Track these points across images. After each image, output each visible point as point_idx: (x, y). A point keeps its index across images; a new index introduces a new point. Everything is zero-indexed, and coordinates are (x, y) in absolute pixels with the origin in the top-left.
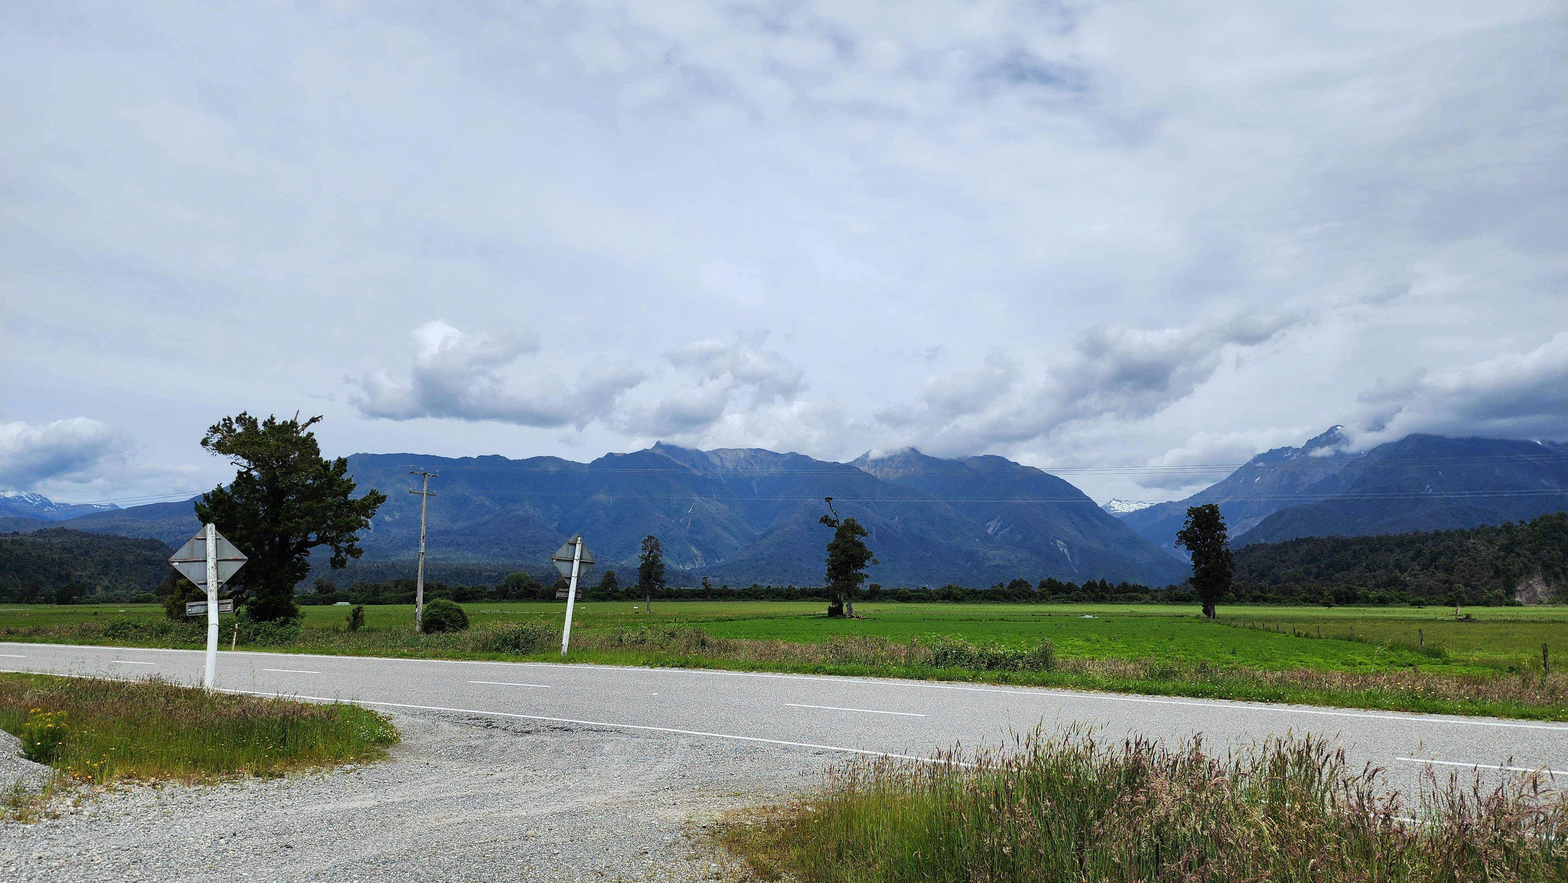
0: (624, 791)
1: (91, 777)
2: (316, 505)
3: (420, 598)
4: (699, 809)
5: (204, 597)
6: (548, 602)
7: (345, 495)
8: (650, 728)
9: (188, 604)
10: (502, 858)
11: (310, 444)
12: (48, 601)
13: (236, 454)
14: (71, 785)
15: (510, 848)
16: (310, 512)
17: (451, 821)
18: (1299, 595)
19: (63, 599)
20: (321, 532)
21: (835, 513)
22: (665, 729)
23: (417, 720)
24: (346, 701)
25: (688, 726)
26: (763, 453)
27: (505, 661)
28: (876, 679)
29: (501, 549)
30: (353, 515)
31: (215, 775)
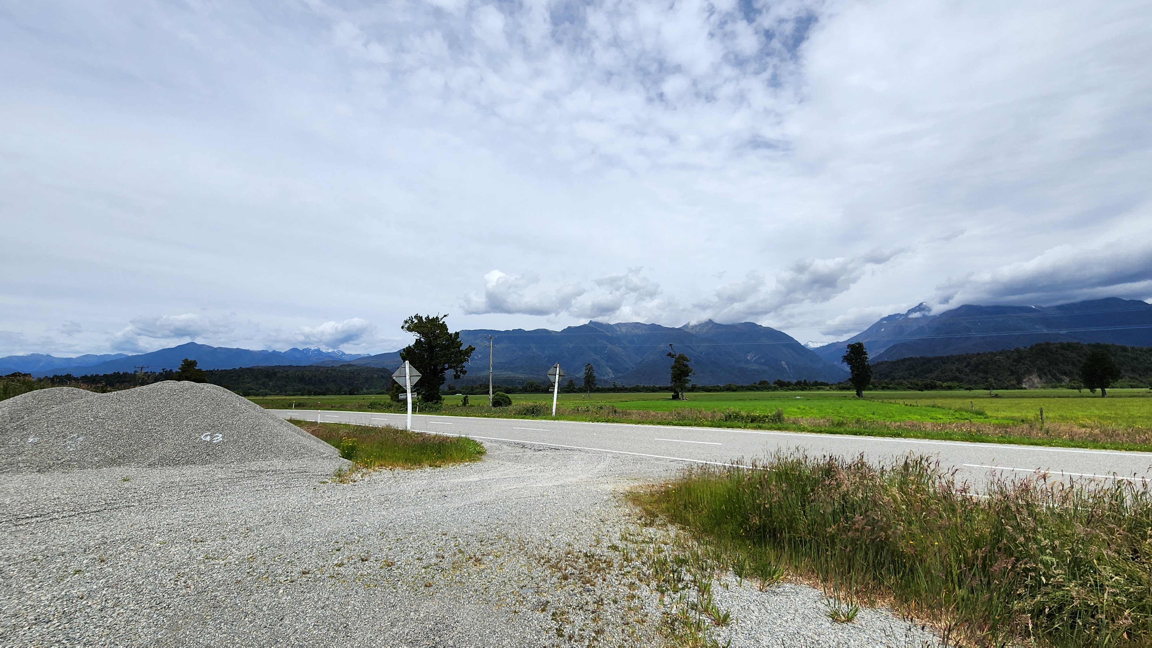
0: (584, 477)
1: (367, 466)
2: (447, 352)
3: (491, 392)
4: (619, 485)
5: (406, 392)
6: (545, 393)
7: (459, 348)
8: (594, 449)
9: (399, 395)
10: (534, 504)
11: (444, 327)
13: (415, 332)
14: (359, 469)
15: (537, 500)
16: (445, 355)
17: (510, 488)
18: (906, 386)
19: (351, 394)
20: (449, 364)
21: (674, 351)
22: (601, 450)
23: (493, 444)
24: (464, 436)
25: (610, 448)
27: (528, 419)
29: (524, 371)
30: (462, 356)
31: (414, 466)
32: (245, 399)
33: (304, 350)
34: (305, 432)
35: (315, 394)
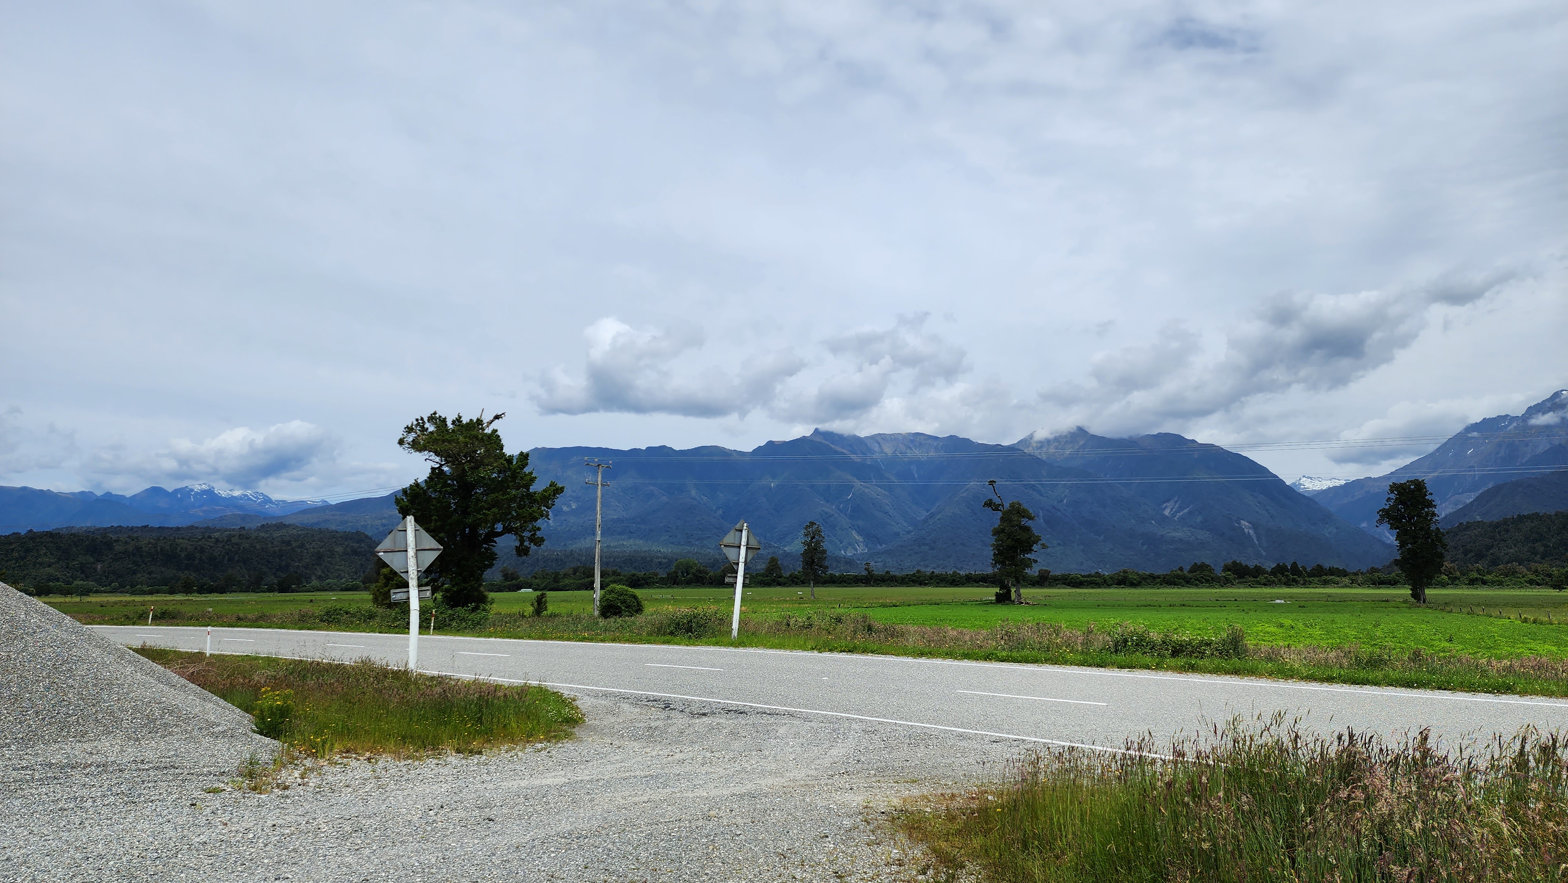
0: (800, 774)
1: (315, 752)
2: (501, 497)
3: (597, 584)
4: (876, 795)
5: (406, 585)
6: (715, 587)
7: (527, 487)
8: (822, 712)
9: (392, 591)
10: (687, 837)
11: (494, 440)
12: (271, 590)
13: (429, 451)
14: (297, 758)
15: (694, 827)
16: (496, 504)
17: (636, 799)
18: (1523, 577)
19: (284, 588)
20: (506, 522)
21: (999, 497)
22: (837, 714)
23: (600, 701)
24: (535, 683)
25: (859, 711)
26: (922, 437)
27: (679, 644)
28: (1051, 666)
29: (670, 537)
30: (535, 508)
31: (421, 751)
32: (38, 603)
33: (176, 491)
34: (175, 678)
35: (201, 591)
